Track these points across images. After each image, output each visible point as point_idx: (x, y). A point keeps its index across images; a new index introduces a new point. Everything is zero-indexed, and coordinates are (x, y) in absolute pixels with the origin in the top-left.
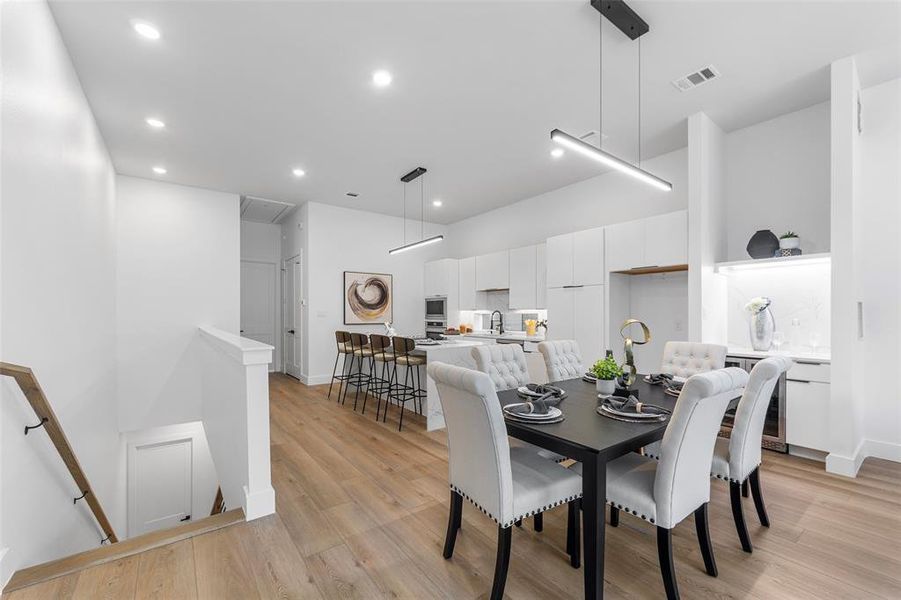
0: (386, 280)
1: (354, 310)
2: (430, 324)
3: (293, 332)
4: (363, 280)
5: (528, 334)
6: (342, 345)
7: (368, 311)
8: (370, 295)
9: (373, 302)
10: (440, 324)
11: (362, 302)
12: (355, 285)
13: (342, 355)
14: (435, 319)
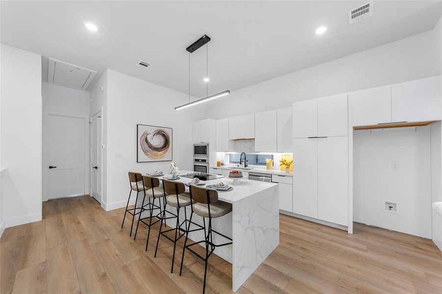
0: (168, 132)
1: (145, 152)
2: (197, 160)
3: (96, 168)
4: (152, 131)
5: (268, 168)
6: (134, 184)
7: (155, 152)
8: (158, 141)
9: (159, 147)
10: (204, 161)
11: (151, 147)
12: (146, 135)
13: (134, 193)
14: (201, 157)
